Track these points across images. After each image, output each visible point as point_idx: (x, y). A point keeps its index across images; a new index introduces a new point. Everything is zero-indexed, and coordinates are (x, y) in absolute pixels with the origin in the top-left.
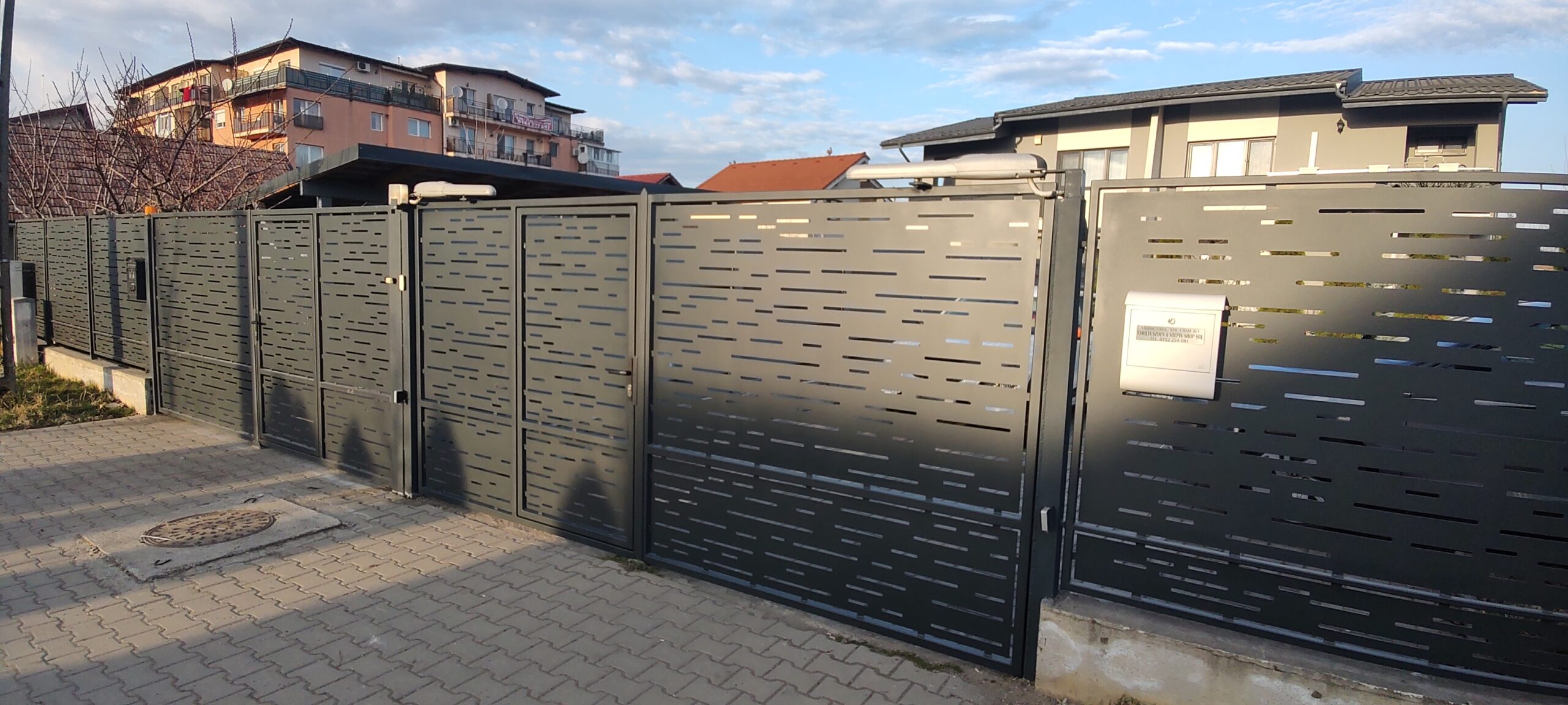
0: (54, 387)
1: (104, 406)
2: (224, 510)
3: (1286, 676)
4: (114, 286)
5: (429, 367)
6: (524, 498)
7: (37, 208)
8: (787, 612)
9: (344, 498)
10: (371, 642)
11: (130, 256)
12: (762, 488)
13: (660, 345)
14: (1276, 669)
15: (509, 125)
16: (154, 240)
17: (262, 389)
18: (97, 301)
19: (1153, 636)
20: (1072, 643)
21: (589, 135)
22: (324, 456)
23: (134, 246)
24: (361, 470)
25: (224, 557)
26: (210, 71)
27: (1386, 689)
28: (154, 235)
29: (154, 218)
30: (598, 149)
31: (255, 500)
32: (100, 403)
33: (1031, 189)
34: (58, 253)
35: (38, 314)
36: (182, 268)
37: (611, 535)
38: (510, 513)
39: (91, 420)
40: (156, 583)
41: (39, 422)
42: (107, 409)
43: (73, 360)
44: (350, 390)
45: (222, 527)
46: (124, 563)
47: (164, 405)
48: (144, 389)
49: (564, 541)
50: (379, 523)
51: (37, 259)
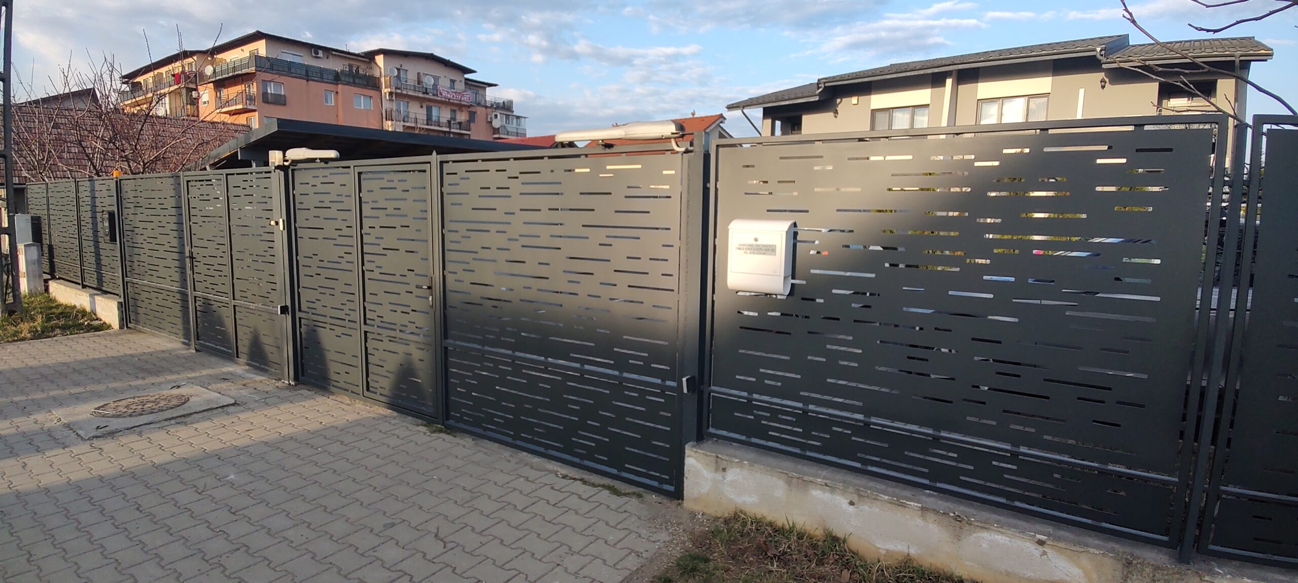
0: (54, 310)
1: (88, 324)
2: (154, 394)
3: (833, 489)
4: (95, 231)
5: (303, 287)
6: (368, 383)
7: (41, 173)
8: (536, 460)
9: (244, 385)
10: (229, 478)
11: (104, 209)
12: (517, 370)
13: (450, 267)
14: (826, 485)
15: (436, 98)
16: (121, 197)
17: (196, 307)
18: (85, 244)
19: (752, 465)
20: (705, 472)
21: (502, 104)
22: (238, 357)
23: (108, 201)
24: (263, 366)
25: (146, 424)
26: (196, 59)
27: (895, 499)
28: (121, 193)
29: (120, 180)
30: (509, 115)
31: (179, 387)
32: (86, 321)
33: (672, 147)
34: (57, 208)
35: (45, 255)
36: (140, 217)
37: (424, 408)
38: (359, 394)
39: (77, 333)
40: (95, 441)
41: (37, 335)
42: (91, 325)
43: (68, 289)
44: (252, 306)
45: (150, 405)
46: (75, 428)
47: (132, 321)
48: (117, 309)
49: (395, 414)
50: (264, 402)
51: (42, 213)
